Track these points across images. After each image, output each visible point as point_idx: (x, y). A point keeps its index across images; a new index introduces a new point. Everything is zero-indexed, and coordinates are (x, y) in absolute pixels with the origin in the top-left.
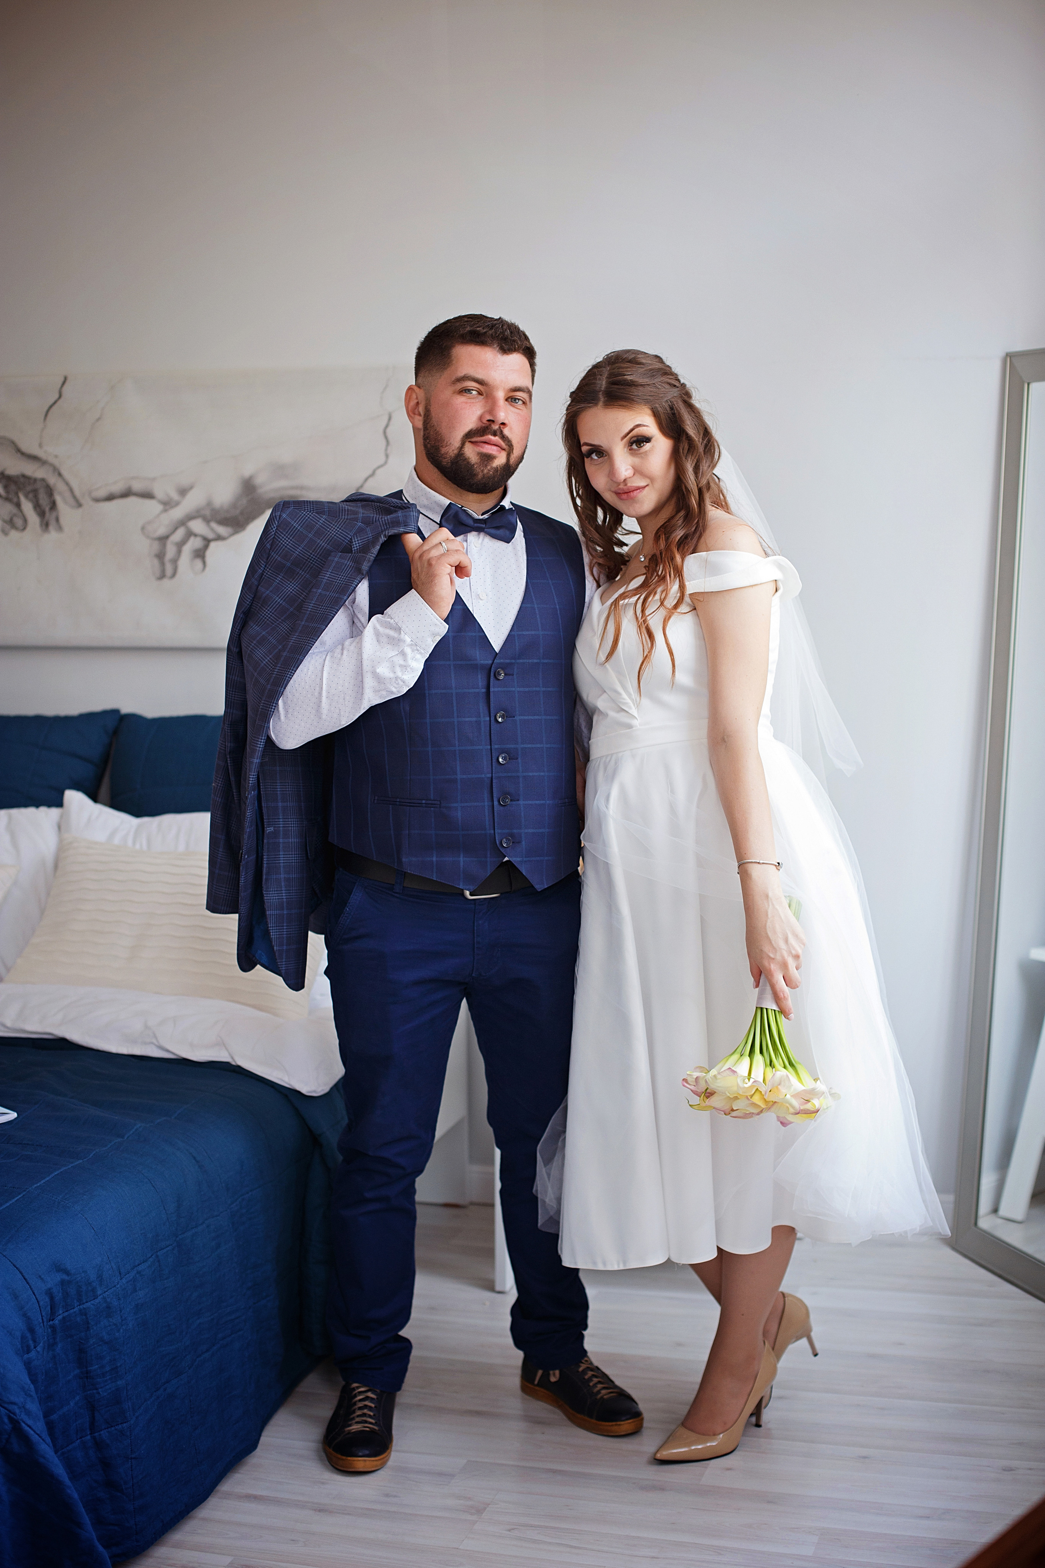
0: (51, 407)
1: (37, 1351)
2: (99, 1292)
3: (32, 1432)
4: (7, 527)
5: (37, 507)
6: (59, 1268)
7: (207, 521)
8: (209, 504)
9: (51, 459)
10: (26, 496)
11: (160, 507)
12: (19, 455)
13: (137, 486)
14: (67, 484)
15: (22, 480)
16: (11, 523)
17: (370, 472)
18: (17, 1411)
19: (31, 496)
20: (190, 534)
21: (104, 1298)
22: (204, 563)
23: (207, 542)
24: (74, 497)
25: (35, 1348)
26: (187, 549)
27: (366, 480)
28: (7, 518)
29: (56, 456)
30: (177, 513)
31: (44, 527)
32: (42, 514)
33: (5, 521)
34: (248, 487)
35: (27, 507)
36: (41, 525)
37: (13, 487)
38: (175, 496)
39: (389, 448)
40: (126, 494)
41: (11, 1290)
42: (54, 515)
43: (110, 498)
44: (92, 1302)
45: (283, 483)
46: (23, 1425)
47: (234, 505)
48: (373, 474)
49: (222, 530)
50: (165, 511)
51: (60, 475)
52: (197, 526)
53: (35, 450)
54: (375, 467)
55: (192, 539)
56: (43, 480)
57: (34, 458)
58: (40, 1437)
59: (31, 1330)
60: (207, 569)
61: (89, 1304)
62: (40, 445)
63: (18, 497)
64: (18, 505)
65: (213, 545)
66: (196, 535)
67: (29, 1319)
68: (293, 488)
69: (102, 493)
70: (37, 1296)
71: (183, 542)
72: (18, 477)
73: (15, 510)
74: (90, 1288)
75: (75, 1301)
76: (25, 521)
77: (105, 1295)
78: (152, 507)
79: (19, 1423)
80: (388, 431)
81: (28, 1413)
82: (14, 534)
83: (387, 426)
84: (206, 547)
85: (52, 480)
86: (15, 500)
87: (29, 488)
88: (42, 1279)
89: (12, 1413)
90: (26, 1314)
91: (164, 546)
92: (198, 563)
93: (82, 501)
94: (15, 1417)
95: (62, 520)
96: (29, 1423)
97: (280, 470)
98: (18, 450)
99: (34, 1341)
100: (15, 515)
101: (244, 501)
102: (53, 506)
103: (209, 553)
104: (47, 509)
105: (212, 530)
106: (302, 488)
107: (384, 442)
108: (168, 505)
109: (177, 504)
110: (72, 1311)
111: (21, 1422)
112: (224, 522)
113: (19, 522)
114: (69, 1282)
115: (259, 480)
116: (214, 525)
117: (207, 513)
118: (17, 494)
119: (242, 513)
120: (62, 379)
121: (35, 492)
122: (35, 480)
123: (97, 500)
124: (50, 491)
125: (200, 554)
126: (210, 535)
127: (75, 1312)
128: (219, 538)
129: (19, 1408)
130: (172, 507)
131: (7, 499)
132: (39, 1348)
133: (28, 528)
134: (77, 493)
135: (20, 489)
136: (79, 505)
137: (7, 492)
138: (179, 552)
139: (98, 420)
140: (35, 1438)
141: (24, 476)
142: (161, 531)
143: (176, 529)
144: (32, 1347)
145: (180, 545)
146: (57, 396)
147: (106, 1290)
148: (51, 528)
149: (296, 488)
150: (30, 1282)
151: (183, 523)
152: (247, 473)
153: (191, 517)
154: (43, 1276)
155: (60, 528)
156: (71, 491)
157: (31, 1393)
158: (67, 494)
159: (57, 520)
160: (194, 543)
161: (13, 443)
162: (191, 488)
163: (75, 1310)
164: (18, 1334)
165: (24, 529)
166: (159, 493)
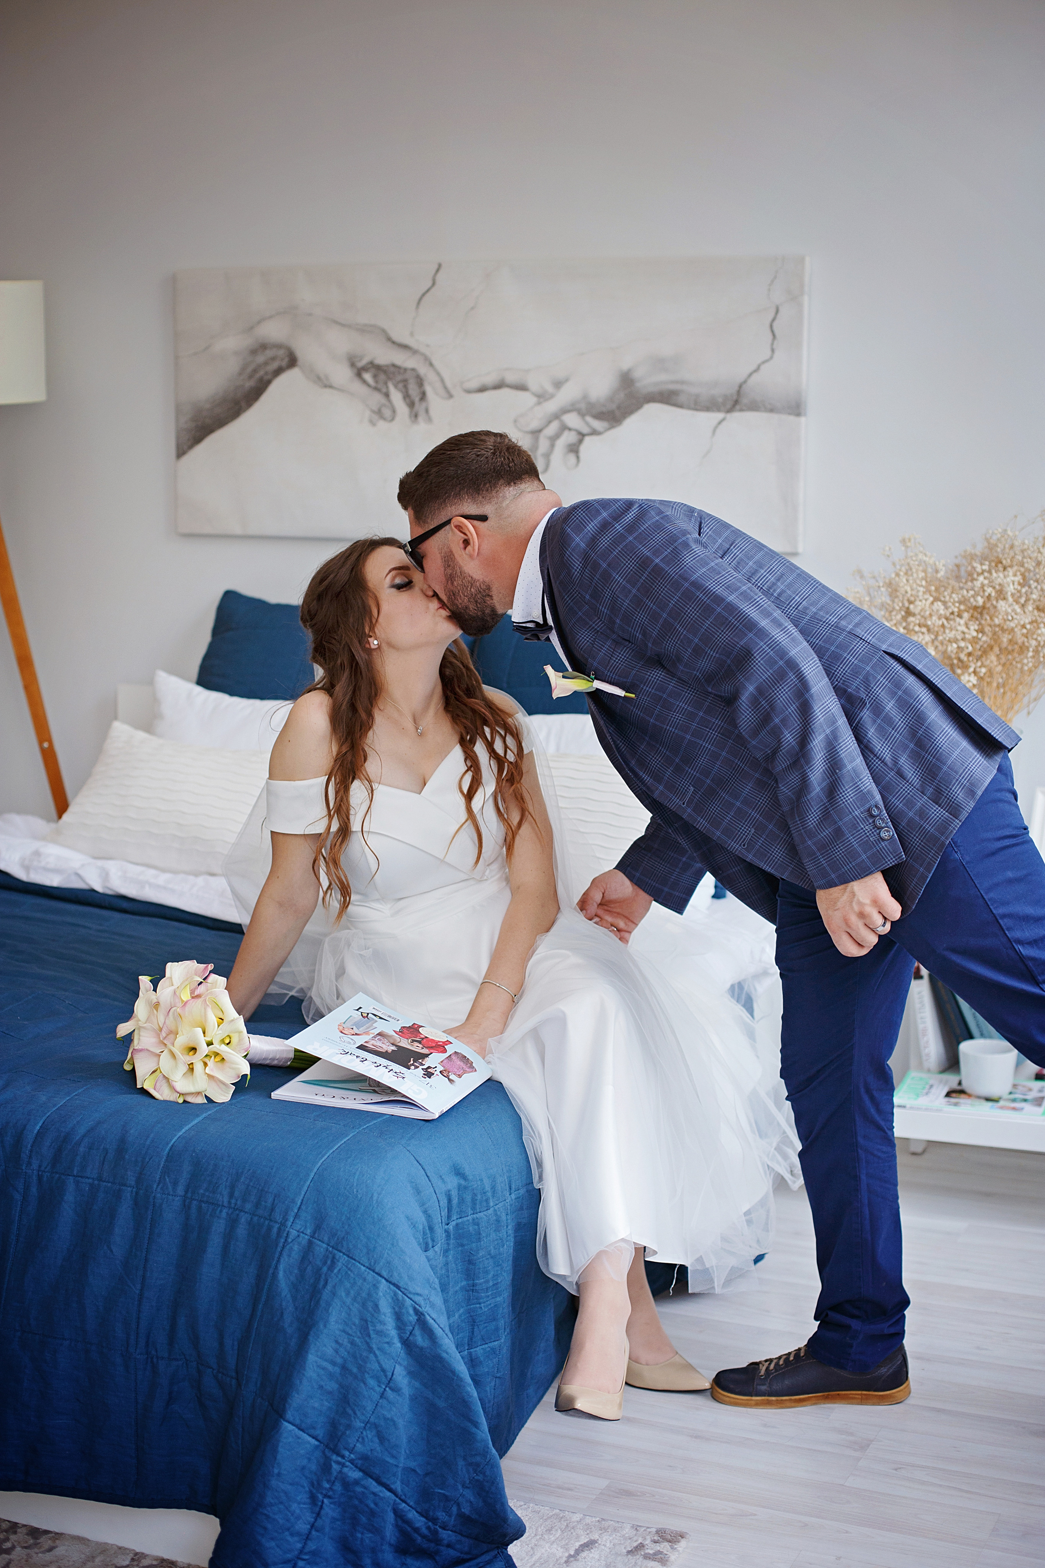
0: (424, 295)
1: (435, 1251)
2: (491, 1204)
3: (436, 1326)
4: (375, 417)
5: (406, 396)
6: (458, 1172)
7: (582, 415)
8: (585, 397)
9: (423, 349)
10: (396, 386)
11: (534, 400)
12: (389, 344)
13: (510, 378)
14: (438, 374)
15: (392, 369)
16: (379, 413)
17: (754, 367)
18: (422, 1303)
19: (401, 385)
20: (564, 428)
21: (495, 1210)
22: (578, 458)
23: (582, 436)
24: (445, 388)
25: (433, 1247)
26: (561, 443)
27: (750, 375)
28: (375, 408)
29: (428, 346)
30: (551, 406)
31: (413, 419)
32: (411, 405)
33: (373, 412)
34: (626, 380)
35: (396, 397)
36: (410, 417)
37: (382, 377)
38: (550, 389)
39: (775, 343)
40: (499, 386)
41: (414, 1184)
42: (424, 405)
43: (482, 389)
44: (485, 1213)
45: (663, 377)
46: (428, 1317)
47: (611, 399)
48: (757, 369)
49: (597, 424)
50: (539, 403)
51: (431, 365)
52: (572, 420)
53: (407, 341)
54: (759, 361)
55: (566, 433)
56: (413, 370)
57: (405, 347)
58: (444, 1331)
59: (431, 1229)
60: (581, 464)
61: (482, 1214)
62: (412, 334)
63: (387, 387)
64: (387, 395)
65: (587, 439)
66: (570, 429)
67: (429, 1216)
68: (673, 382)
69: (474, 384)
70: (438, 1195)
71: (557, 436)
72: (387, 366)
73: (383, 400)
74: (484, 1198)
75: (469, 1209)
76: (394, 411)
77: (496, 1207)
78: (527, 399)
79: (423, 1315)
80: (775, 325)
81: (432, 1305)
82: (381, 424)
83: (774, 320)
84: (580, 441)
85: (423, 370)
86: (384, 390)
87: (399, 378)
88: (443, 1179)
89: (417, 1304)
90: (426, 1211)
91: (537, 440)
92: (572, 458)
93: (453, 392)
94: (420, 1309)
95: (432, 412)
96: (433, 1317)
97: (659, 363)
98: (389, 339)
99: (433, 1241)
100: (384, 405)
101: (622, 395)
102: (423, 396)
103: (583, 449)
104: (417, 399)
105: (587, 424)
106: (682, 382)
107: (770, 336)
108: (542, 397)
109: (552, 396)
110: (465, 1219)
111: (426, 1314)
112: (600, 416)
113: (387, 413)
114: (466, 1188)
115: (637, 374)
116: (589, 419)
117: (583, 406)
118: (386, 383)
119: (619, 408)
120: (436, 267)
121: (405, 381)
122: (405, 370)
123: (469, 391)
124: (420, 382)
125: (574, 449)
126: (585, 430)
127: (468, 1220)
128: (594, 432)
129: (425, 1300)
130: (547, 400)
131: (376, 389)
132: (437, 1248)
133: (397, 419)
134: (449, 384)
135: (389, 379)
136: (451, 396)
137: (377, 382)
138: (552, 446)
139: (472, 308)
140: (438, 1332)
141: (394, 365)
142: (535, 425)
143: (550, 422)
144: (430, 1246)
145: (553, 439)
146: (430, 284)
147: (497, 1202)
148: (420, 419)
149: (677, 382)
150: (432, 1180)
151: (557, 416)
152: (625, 367)
153: (565, 411)
154: (443, 1177)
155: (429, 420)
156: (442, 381)
157: (436, 1286)
158: (438, 385)
159: (427, 411)
160: (568, 438)
161: (384, 331)
162: (567, 380)
163: (468, 1218)
164: (421, 1227)
165: (393, 419)
166: (533, 385)
